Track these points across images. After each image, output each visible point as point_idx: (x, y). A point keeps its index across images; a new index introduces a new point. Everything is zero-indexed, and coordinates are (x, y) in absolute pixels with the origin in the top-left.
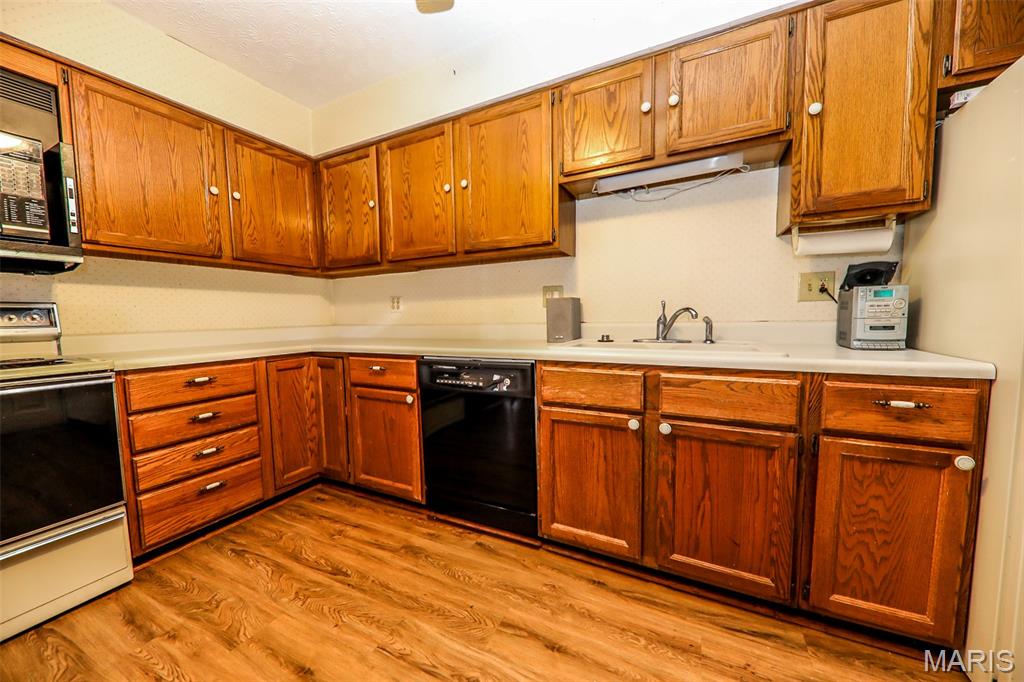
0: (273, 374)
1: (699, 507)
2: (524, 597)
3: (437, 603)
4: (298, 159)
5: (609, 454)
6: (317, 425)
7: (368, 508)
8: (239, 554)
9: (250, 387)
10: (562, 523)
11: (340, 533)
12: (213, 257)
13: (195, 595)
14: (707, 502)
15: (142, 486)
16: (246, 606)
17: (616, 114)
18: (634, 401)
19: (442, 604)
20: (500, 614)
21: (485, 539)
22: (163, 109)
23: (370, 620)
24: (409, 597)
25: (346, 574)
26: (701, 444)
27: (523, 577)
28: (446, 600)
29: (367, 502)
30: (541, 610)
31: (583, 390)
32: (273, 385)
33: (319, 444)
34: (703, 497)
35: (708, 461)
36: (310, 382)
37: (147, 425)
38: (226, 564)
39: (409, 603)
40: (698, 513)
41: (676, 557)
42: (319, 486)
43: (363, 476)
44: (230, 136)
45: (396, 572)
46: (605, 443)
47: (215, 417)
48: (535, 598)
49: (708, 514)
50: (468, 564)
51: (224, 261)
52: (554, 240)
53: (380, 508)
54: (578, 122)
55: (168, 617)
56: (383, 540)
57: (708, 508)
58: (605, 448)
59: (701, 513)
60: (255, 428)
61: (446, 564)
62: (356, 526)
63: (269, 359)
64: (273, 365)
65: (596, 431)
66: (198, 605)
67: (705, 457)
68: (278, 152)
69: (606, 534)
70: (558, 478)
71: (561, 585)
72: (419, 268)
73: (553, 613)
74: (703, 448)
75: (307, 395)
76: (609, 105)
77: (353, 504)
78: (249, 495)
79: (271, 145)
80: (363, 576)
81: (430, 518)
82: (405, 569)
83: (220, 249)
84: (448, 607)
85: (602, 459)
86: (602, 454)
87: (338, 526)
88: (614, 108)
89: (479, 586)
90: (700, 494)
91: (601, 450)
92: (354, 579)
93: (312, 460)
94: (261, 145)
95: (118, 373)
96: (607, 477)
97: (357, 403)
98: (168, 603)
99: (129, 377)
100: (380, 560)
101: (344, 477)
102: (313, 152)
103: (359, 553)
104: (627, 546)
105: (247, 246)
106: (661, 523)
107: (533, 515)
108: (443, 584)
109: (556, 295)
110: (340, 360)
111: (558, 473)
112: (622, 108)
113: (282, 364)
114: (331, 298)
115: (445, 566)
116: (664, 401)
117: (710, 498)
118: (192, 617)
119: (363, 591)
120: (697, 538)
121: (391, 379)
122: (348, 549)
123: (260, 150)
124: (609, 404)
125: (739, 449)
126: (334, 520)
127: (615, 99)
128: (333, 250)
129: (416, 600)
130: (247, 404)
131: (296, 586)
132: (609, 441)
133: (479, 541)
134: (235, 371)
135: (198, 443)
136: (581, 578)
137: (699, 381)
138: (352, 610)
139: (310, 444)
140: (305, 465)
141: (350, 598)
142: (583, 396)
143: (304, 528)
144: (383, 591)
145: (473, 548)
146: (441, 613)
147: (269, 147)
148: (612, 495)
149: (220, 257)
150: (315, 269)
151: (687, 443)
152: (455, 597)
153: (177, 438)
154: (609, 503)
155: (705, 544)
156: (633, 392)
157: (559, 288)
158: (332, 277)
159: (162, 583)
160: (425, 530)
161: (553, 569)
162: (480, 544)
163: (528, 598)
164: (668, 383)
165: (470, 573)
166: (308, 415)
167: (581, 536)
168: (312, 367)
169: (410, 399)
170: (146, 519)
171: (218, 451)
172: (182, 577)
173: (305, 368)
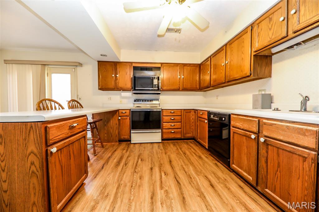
0: (185, 113)
1: (276, 174)
2: (215, 176)
3: (196, 166)
4: (196, 65)
5: (248, 146)
6: (193, 126)
7: (199, 147)
8: (174, 145)
9: (180, 115)
10: (235, 165)
11: (190, 149)
12: (178, 89)
13: (166, 147)
14: (278, 173)
15: (164, 128)
16: (170, 151)
17: (272, 25)
18: (255, 129)
19: (197, 167)
20: (206, 174)
21: (219, 164)
22: (172, 65)
23: (183, 161)
24: (192, 163)
25: (186, 155)
26: (277, 149)
27: (220, 174)
28: (198, 167)
29: (200, 146)
30: (217, 180)
31: (241, 123)
32: (185, 115)
33: (193, 131)
34: (277, 171)
35: (279, 156)
36: (192, 116)
37: (166, 118)
38: (172, 146)
39: (191, 163)
40: (275, 176)
41: (267, 190)
42: (193, 140)
43: (199, 140)
44: (183, 65)
45: (194, 159)
46: (247, 142)
47: (174, 119)
48: (218, 178)
49: (279, 178)
50: (209, 165)
51: (180, 90)
52: (251, 75)
53: (201, 148)
54: (259, 33)
55: (162, 148)
56: (196, 153)
57: (279, 175)
58: (247, 144)
59: (277, 176)
60: (180, 123)
61: (204, 162)
62: (194, 149)
63: (184, 110)
64: (185, 111)
65: (244, 137)
66: (165, 148)
67: (278, 155)
68: (192, 65)
69: (247, 173)
70: (235, 150)
71: (228, 180)
72: (223, 87)
73: (219, 182)
74: (278, 151)
75: (191, 118)
76: (270, 23)
77: (197, 145)
78: (179, 136)
79: (190, 64)
80: (188, 156)
81: (210, 154)
82: (196, 159)
83: (180, 88)
84: (198, 168)
85: (246, 147)
86: (246, 146)
87: (191, 148)
88: (271, 23)
89: (207, 169)
90: (276, 169)
91: (246, 144)
92: (186, 156)
93: (192, 133)
94: (188, 65)
95: (162, 109)
96: (247, 154)
97: (199, 121)
98: (163, 147)
99: (163, 110)
100: (193, 156)
101: (196, 139)
102: (199, 63)
103: (190, 153)
104: (251, 179)
105: (184, 87)
106: (262, 176)
107: (229, 160)
108: (200, 165)
109: (263, 93)
110: (197, 111)
111: (235, 149)
112: (275, 22)
113: (187, 111)
114: (205, 96)
115: (204, 163)
116: (264, 130)
117: (280, 171)
118: (164, 149)
119: (186, 158)
120: (275, 186)
121: (203, 116)
122: (189, 151)
123: (188, 66)
124: (247, 129)
125: (291, 154)
126: (191, 146)
127: (272, 20)
128: (202, 85)
129: (193, 164)
130: (179, 118)
131: (178, 152)
132: (248, 142)
133: (217, 163)
134: (178, 111)
135: (171, 123)
136: (236, 183)
137: (275, 124)
138: (182, 159)
139: (191, 130)
140: (190, 134)
141: (184, 158)
142: (241, 125)
143: (185, 146)
144: (189, 160)
145: (214, 163)
146: (196, 168)
147: (190, 65)
148: (248, 160)
149: (179, 89)
150: (198, 90)
151: (272, 147)
152: (201, 168)
153: (169, 122)
154: (248, 163)
155: (278, 190)
156: (254, 126)
157: (264, 90)
158: (205, 91)
159: (164, 144)
160: (206, 155)
161: (230, 177)
162: (216, 164)
163: (216, 177)
164: (265, 124)
165: (208, 166)
166: (191, 123)
167: (239, 171)
168: (193, 113)
169: (206, 121)
170: (164, 134)
171: (174, 126)
172: (166, 144)
173: (191, 113)
